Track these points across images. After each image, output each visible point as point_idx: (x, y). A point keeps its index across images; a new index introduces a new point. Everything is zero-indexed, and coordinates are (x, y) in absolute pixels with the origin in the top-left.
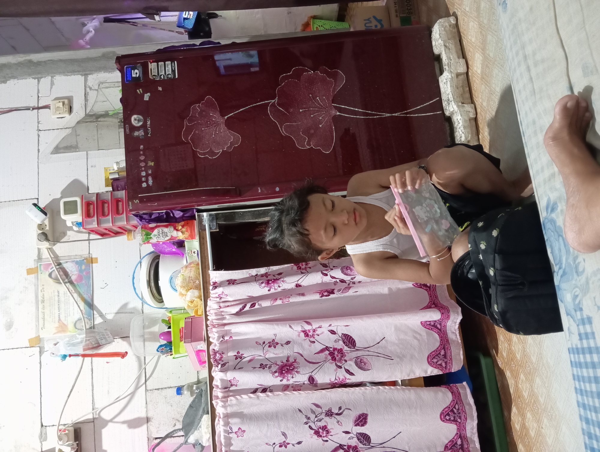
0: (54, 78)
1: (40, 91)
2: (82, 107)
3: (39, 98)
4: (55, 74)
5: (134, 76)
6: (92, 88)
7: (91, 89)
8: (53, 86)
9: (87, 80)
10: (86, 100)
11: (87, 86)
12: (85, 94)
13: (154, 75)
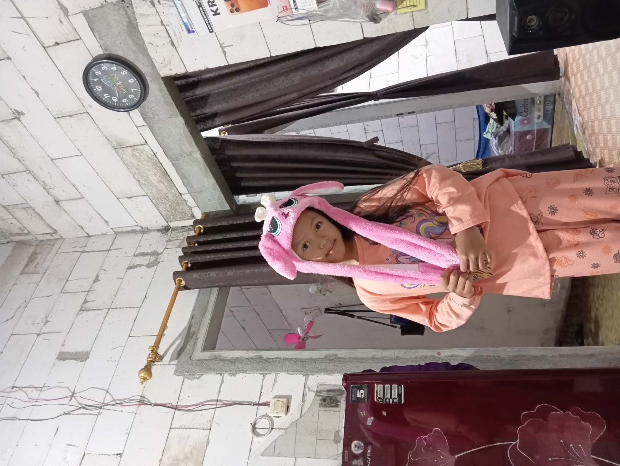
0: (279, 375)
1: (263, 387)
2: (298, 407)
3: (262, 394)
4: (280, 372)
5: (359, 396)
6: (311, 389)
7: (309, 389)
8: (275, 383)
9: (307, 381)
10: (303, 401)
11: (307, 387)
12: (303, 395)
13: (380, 398)
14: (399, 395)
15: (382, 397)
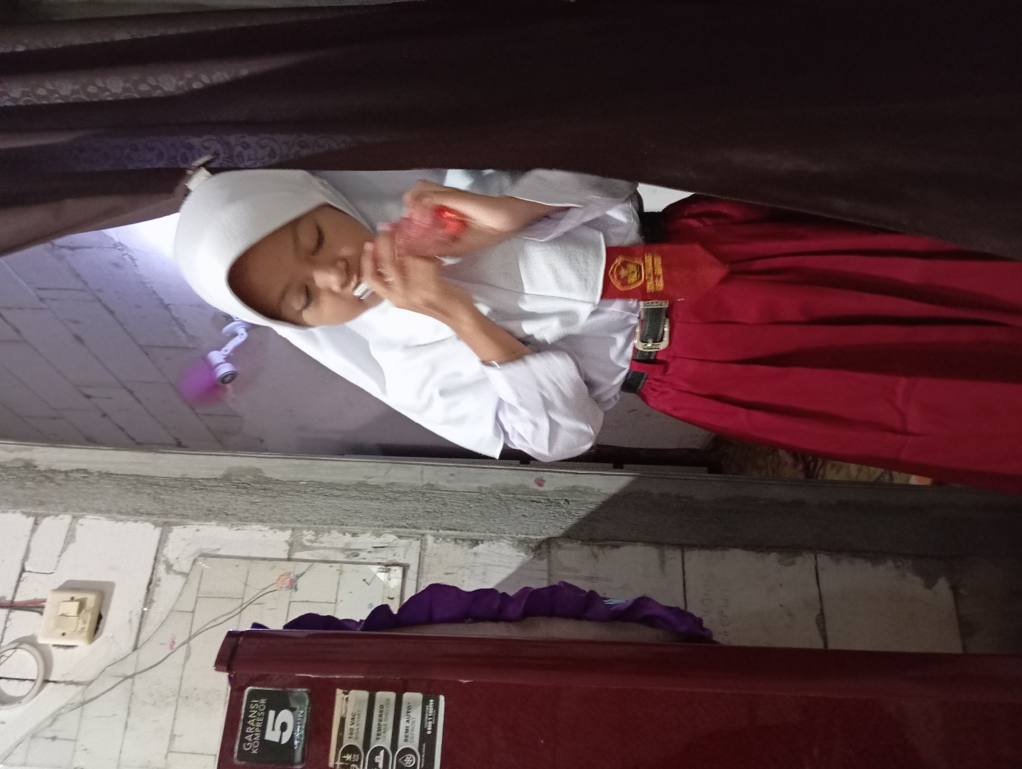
0: (81, 521)
1: (31, 555)
2: (130, 621)
3: (24, 575)
4: (85, 513)
5: (272, 735)
6: (176, 567)
7: (169, 568)
8: (69, 544)
9: (165, 542)
10: (148, 601)
11: (163, 559)
12: (150, 583)
13: (351, 749)
14: (427, 739)
15: (359, 744)
